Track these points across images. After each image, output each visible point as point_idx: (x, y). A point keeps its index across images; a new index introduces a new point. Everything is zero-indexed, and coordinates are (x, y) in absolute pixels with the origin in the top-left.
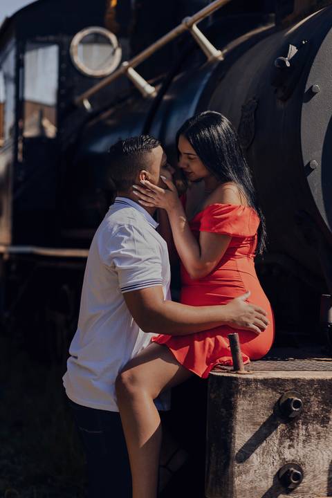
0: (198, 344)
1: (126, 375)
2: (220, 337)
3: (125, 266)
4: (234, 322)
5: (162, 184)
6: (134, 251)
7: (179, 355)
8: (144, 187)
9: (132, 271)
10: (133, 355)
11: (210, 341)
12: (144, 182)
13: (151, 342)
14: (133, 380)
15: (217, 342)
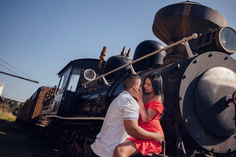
0: (144, 144)
1: (119, 148)
2: (151, 143)
3: (127, 111)
4: (156, 139)
5: (139, 90)
6: (131, 107)
7: (138, 146)
8: (134, 89)
9: (129, 113)
10: (121, 143)
11: (148, 143)
12: (135, 88)
13: (127, 140)
14: (121, 151)
15: (150, 144)
